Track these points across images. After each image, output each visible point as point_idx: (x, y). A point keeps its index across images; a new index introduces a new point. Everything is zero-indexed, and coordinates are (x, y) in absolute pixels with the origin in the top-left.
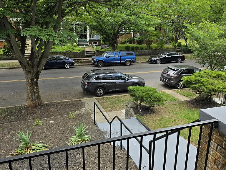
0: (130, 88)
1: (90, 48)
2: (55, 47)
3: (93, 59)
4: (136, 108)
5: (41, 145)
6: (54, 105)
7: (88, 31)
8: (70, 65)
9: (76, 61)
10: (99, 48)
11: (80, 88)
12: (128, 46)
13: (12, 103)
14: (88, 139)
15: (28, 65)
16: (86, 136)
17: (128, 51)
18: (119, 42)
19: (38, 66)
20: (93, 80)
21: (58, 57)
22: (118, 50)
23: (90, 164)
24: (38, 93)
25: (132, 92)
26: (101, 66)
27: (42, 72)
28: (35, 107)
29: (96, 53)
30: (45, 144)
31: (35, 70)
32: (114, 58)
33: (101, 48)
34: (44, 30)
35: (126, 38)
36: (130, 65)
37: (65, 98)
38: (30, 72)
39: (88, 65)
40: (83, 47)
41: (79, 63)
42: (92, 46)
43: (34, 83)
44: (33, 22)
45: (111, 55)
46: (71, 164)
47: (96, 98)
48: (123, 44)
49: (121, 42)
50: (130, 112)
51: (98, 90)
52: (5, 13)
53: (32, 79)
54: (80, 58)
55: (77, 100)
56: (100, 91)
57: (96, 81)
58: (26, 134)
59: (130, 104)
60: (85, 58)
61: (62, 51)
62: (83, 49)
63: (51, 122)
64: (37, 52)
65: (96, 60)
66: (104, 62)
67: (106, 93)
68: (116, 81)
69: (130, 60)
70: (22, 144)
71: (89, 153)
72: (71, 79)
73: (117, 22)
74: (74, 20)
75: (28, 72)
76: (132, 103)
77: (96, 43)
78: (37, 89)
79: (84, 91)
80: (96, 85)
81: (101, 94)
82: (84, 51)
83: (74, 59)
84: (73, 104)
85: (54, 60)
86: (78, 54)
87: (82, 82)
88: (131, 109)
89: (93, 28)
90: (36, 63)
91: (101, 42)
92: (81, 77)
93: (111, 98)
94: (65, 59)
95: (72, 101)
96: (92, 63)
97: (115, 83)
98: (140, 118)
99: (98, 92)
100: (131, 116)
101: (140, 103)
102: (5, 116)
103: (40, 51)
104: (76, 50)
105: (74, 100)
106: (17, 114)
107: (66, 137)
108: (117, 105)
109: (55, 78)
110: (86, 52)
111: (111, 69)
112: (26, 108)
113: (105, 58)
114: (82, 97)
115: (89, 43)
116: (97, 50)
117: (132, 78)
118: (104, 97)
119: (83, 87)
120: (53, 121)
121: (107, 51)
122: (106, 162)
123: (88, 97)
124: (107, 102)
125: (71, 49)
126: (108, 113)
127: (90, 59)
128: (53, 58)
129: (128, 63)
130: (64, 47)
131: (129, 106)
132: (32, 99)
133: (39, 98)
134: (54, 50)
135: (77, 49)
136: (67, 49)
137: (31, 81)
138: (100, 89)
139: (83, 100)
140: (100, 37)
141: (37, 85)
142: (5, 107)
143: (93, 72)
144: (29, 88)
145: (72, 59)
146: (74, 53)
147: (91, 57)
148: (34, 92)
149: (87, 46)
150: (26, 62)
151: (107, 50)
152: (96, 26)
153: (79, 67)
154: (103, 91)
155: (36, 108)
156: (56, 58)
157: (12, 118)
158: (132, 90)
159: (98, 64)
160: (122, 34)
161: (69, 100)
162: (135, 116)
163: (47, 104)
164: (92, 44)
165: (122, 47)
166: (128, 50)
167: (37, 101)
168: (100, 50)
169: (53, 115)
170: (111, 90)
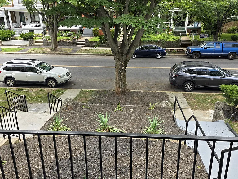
0: (222, 86)
1: (188, 37)
2: (150, 36)
3: (188, 50)
4: (228, 111)
5: (117, 129)
6: (139, 94)
7: (187, 18)
8: (162, 55)
9: (170, 51)
10: (198, 38)
11: (167, 80)
12: (235, 36)
13: (104, 87)
14: (161, 133)
15: (118, 53)
16: (160, 130)
17: (234, 42)
18: (225, 30)
19: (127, 55)
20: (182, 73)
21: (151, 46)
22: (221, 40)
23: (156, 158)
24: (125, 80)
25: (225, 91)
26: (196, 57)
27: (131, 60)
28: (121, 93)
29: (193, 43)
30: (121, 129)
31: (124, 58)
32: (214, 49)
33: (200, 37)
34: (134, 18)
35: (234, 25)
36: (235, 58)
37: (150, 89)
38: (120, 60)
39: (182, 56)
40: (179, 36)
41: (172, 53)
42: (190, 35)
43: (122, 71)
44: (126, 10)
45: (211, 46)
46: (138, 153)
47: (183, 92)
48: (230, 33)
49: (227, 30)
50: (219, 114)
51: (187, 84)
52: (101, 2)
53: (121, 67)
54: (174, 48)
55: (162, 92)
56: (189, 86)
57: (186, 74)
58: (105, 117)
59: (220, 105)
60: (179, 48)
61: (156, 40)
62: (179, 37)
63: (131, 110)
64: (127, 41)
65: (192, 50)
66: (200, 54)
67: (196, 89)
68: (210, 77)
69: (235, 53)
70: (101, 125)
71: (158, 148)
72: (160, 70)
73: (223, 7)
74: (171, 6)
75: (118, 60)
76: (224, 104)
77: (195, 32)
78: (124, 77)
79: (171, 83)
80: (185, 79)
81: (190, 90)
82: (179, 40)
83: (167, 49)
84: (157, 96)
85: (147, 49)
86: (172, 43)
87: (170, 74)
88: (221, 112)
89: (193, 14)
90: (125, 52)
91: (202, 30)
92: (170, 68)
93: (201, 95)
94: (157, 48)
95: (157, 93)
96: (187, 54)
97: (209, 78)
98: (231, 123)
99: (186, 87)
100: (220, 119)
101: (234, 107)
102: (96, 98)
103: (130, 40)
104: (170, 39)
105: (159, 92)
106: (105, 98)
107: (142, 127)
108: (207, 105)
109: (145, 68)
110: (182, 41)
111: (206, 62)
112: (113, 93)
113: (202, 49)
114: (168, 90)
115: (186, 32)
116: (195, 40)
117: (232, 75)
118: (192, 93)
119: (171, 80)
120: (133, 109)
121: (207, 41)
122: (173, 161)
123: (175, 91)
124: (195, 99)
125: (166, 38)
126: (194, 111)
127: (185, 49)
128: (146, 47)
129: (232, 56)
130: (158, 36)
131: (219, 107)
132: (119, 85)
133: (125, 85)
134: (148, 39)
135: (172, 38)
136: (162, 38)
137: (120, 69)
138: (189, 84)
139: (168, 93)
140: (200, 25)
141: (124, 73)
142: (97, 90)
143: (184, 64)
144: (117, 75)
145: (165, 48)
146: (168, 43)
147: (186, 47)
148: (121, 79)
149: (184, 35)
150: (116, 50)
151: (207, 39)
152: (196, 12)
153: (171, 58)
154: (192, 86)
155: (122, 95)
156: (149, 47)
157: (101, 100)
158: (224, 89)
159: (193, 56)
160: (229, 21)
161: (154, 92)
162: (225, 119)
163: (132, 92)
164: (190, 33)
165: (227, 37)
166: (234, 40)
167: (123, 87)
168: (198, 40)
169: (135, 103)
170: (203, 86)
